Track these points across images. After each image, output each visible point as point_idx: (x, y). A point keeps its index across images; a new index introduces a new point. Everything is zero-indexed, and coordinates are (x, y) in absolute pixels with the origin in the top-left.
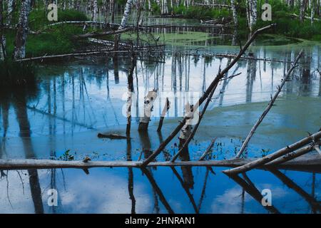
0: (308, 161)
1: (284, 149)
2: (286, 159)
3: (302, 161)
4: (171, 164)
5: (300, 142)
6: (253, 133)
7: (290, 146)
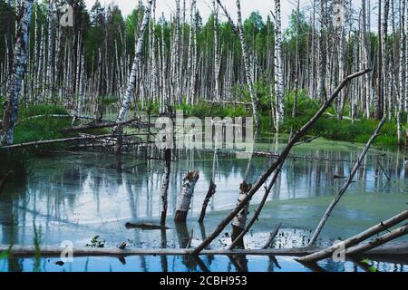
0: (398, 250)
1: (376, 226)
2: (373, 245)
3: (391, 250)
4: (229, 252)
5: (397, 216)
6: (328, 215)
7: (384, 223)
